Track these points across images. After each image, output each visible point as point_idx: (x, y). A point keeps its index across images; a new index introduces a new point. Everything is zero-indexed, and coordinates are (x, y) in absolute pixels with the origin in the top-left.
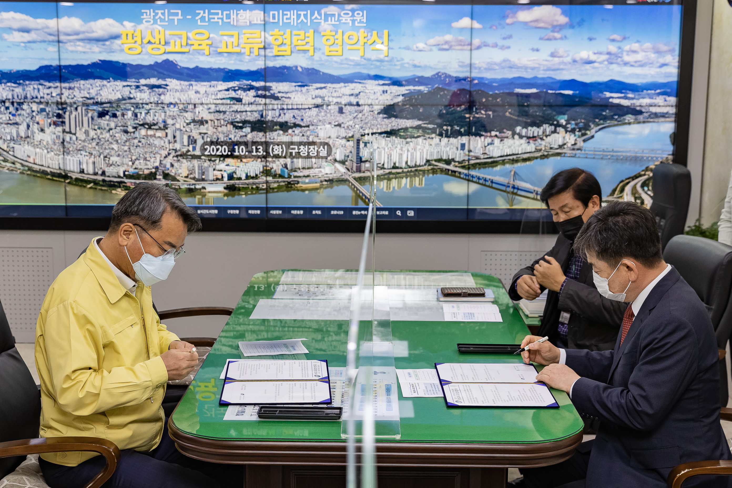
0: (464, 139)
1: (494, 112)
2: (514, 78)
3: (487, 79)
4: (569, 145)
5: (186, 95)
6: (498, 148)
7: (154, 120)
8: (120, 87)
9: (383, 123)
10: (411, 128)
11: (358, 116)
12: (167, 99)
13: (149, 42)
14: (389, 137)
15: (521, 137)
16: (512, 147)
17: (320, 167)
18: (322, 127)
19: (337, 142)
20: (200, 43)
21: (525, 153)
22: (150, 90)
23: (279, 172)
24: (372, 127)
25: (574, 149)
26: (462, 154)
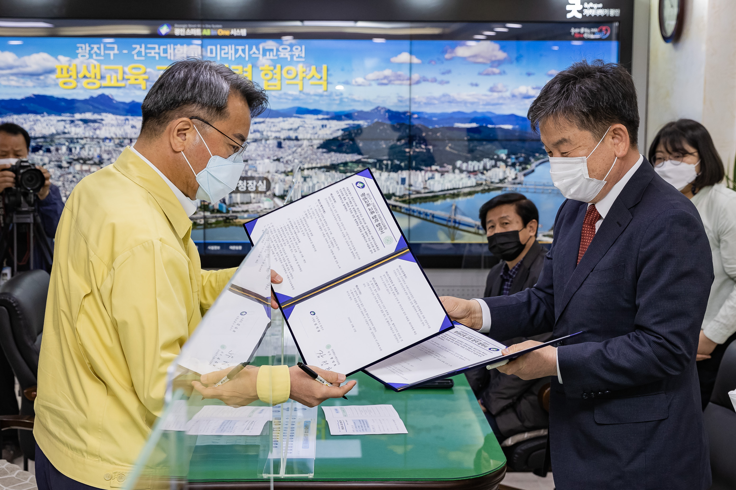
0: (405, 174)
1: (434, 146)
2: (454, 113)
3: (426, 114)
4: (510, 179)
5: (122, 130)
6: (439, 182)
7: (89, 155)
8: (55, 122)
9: (322, 157)
10: (352, 162)
11: (297, 151)
12: (102, 133)
13: (85, 77)
14: (329, 171)
15: (461, 171)
16: (453, 182)
17: (259, 202)
18: (261, 162)
19: (276, 177)
20: (136, 77)
21: (466, 187)
22: (85, 125)
23: (217, 207)
24: (312, 161)
25: (514, 184)
26: (403, 189)
